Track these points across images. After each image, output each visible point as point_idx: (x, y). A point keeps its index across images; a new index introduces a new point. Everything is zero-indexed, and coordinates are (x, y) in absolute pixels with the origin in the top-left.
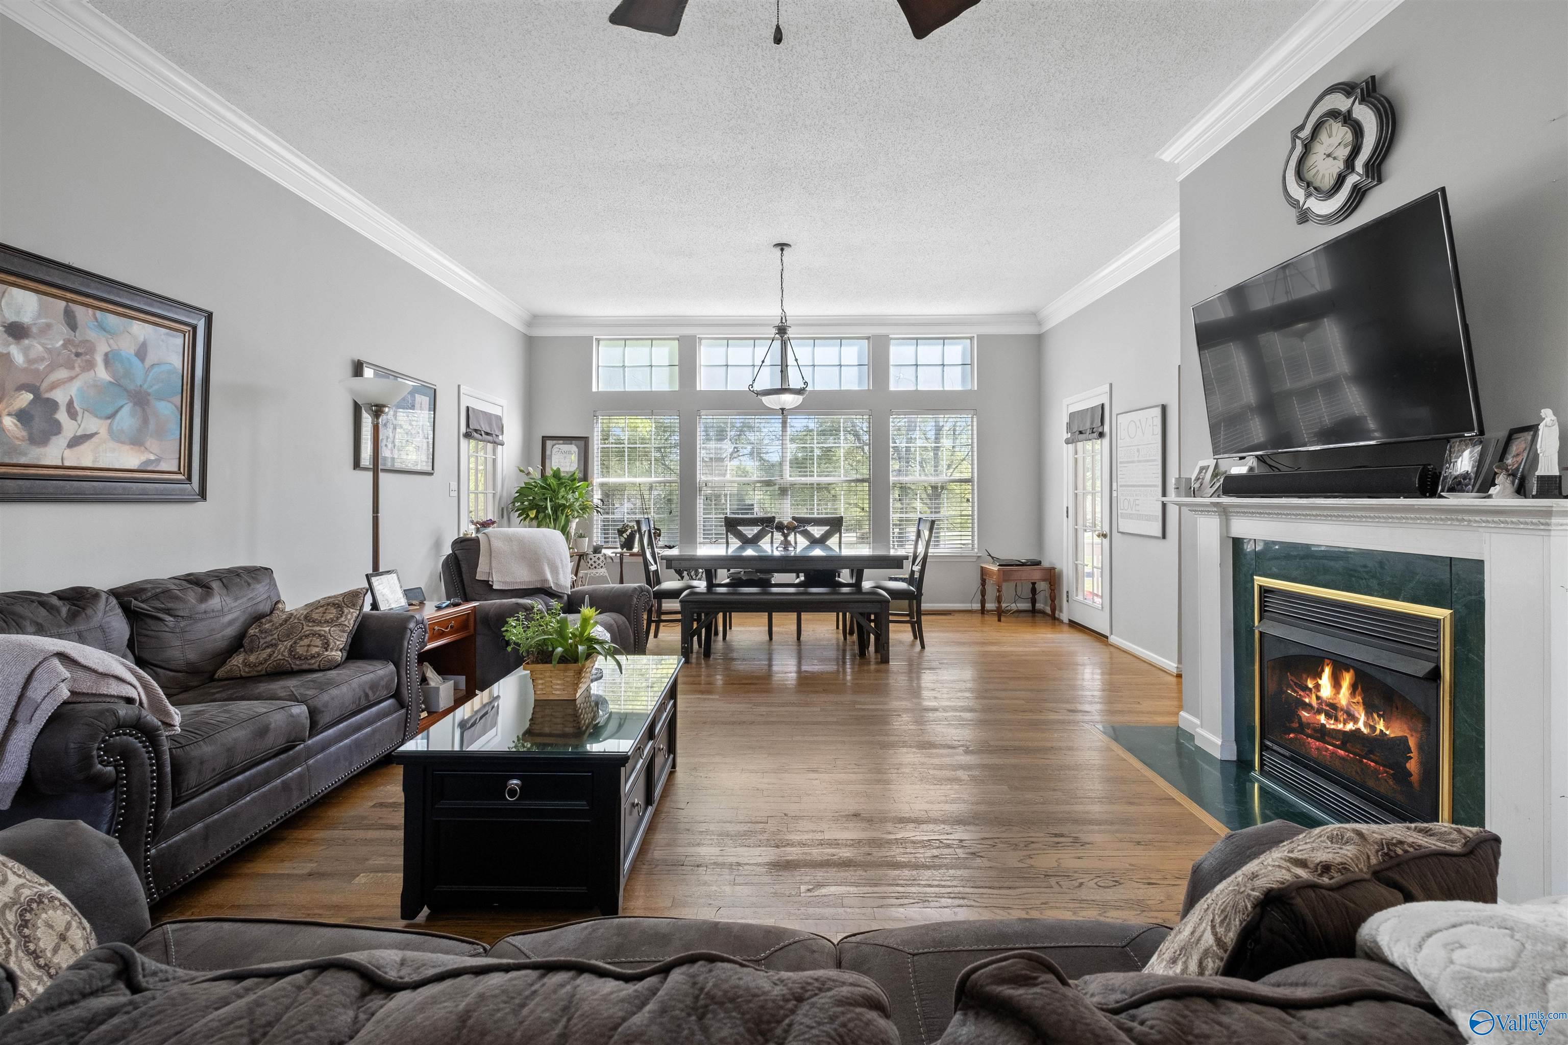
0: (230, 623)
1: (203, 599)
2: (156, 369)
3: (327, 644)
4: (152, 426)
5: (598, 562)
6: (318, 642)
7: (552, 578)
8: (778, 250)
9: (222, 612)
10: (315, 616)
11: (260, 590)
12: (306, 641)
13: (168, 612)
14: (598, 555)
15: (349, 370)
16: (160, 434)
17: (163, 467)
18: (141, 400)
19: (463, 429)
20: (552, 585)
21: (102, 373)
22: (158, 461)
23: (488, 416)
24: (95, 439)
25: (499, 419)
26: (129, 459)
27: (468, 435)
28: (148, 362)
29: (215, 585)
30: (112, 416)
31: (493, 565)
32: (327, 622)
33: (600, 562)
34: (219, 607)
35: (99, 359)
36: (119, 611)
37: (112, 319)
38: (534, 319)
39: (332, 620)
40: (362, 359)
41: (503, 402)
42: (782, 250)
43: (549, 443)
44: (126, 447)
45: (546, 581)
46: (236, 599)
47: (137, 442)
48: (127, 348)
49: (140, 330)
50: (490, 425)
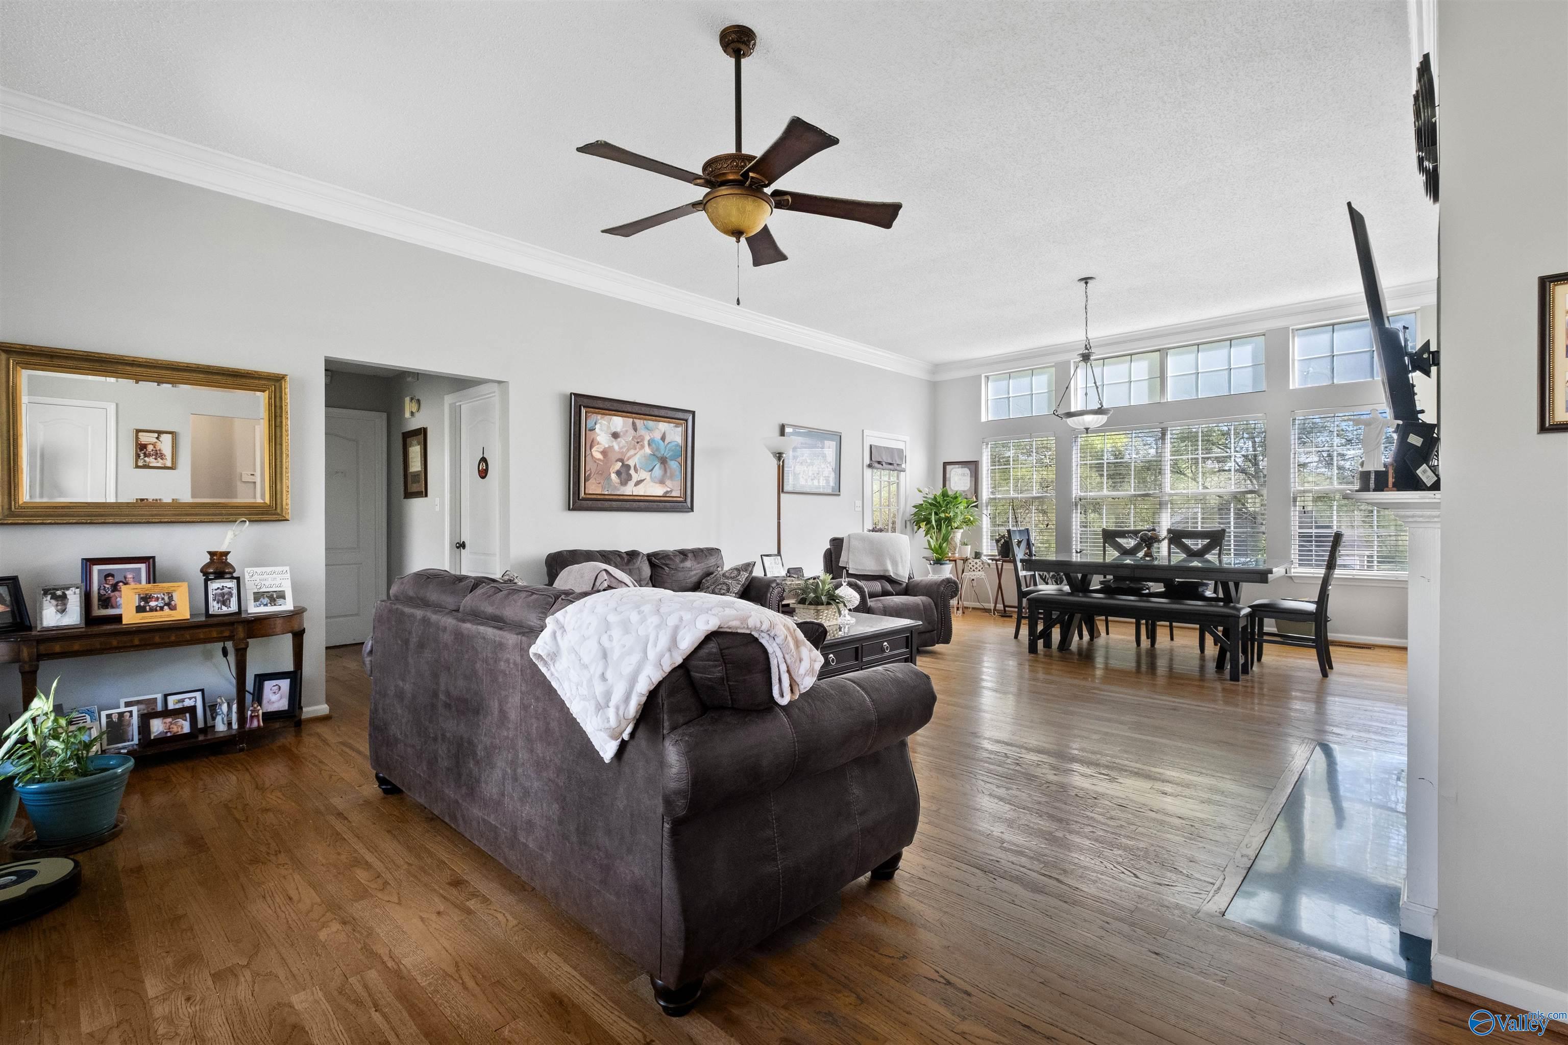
0: (695, 575)
1: (683, 561)
2: (670, 445)
3: (729, 589)
4: (668, 474)
5: (976, 566)
6: (725, 587)
7: (893, 569)
8: (1083, 284)
9: (690, 570)
10: (727, 574)
11: (712, 561)
12: (720, 587)
13: (666, 565)
14: (977, 561)
15: (777, 431)
16: (672, 477)
17: (674, 494)
18: (663, 461)
19: (867, 461)
20: (892, 574)
21: (647, 450)
22: (671, 491)
23: (890, 450)
24: (645, 482)
25: (900, 451)
26: (657, 490)
27: (870, 466)
28: (666, 442)
29: (690, 555)
30: (651, 470)
31: (850, 557)
32: (731, 578)
33: (977, 566)
34: (690, 566)
35: (646, 443)
36: (647, 562)
37: (651, 424)
38: (936, 368)
39: (734, 577)
40: (785, 422)
41: (907, 438)
42: (1086, 283)
43: (949, 467)
44: (658, 485)
45: (887, 571)
46: (699, 563)
47: (662, 482)
48: (657, 436)
49: (663, 426)
50: (892, 457)
